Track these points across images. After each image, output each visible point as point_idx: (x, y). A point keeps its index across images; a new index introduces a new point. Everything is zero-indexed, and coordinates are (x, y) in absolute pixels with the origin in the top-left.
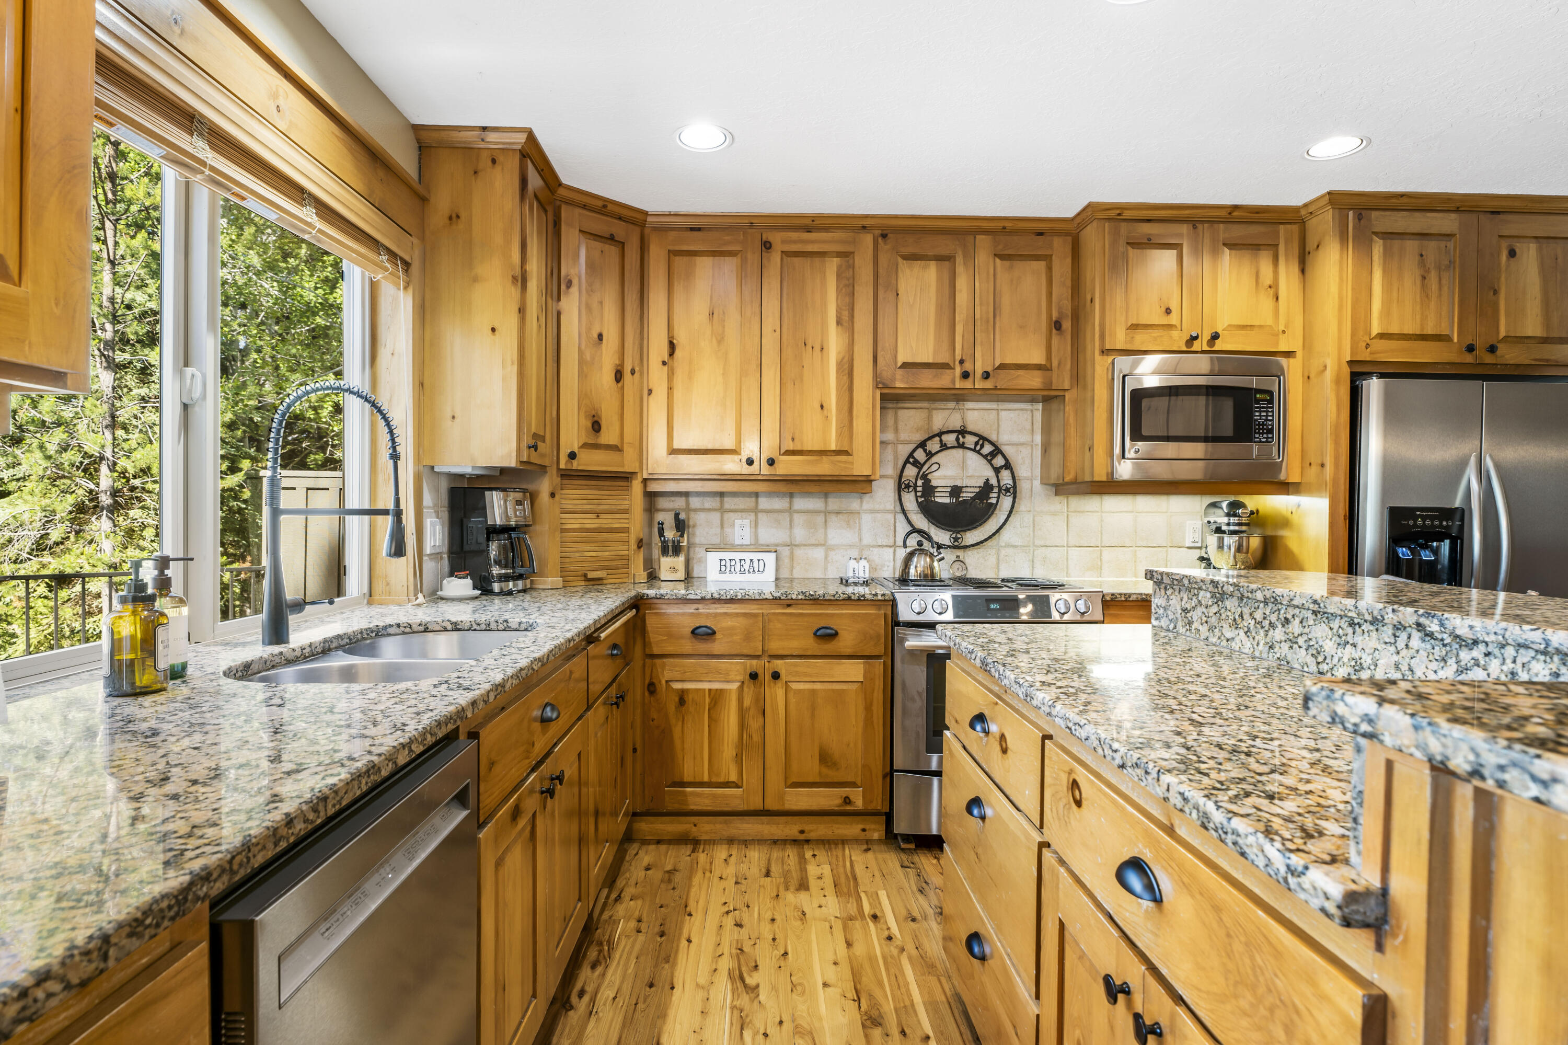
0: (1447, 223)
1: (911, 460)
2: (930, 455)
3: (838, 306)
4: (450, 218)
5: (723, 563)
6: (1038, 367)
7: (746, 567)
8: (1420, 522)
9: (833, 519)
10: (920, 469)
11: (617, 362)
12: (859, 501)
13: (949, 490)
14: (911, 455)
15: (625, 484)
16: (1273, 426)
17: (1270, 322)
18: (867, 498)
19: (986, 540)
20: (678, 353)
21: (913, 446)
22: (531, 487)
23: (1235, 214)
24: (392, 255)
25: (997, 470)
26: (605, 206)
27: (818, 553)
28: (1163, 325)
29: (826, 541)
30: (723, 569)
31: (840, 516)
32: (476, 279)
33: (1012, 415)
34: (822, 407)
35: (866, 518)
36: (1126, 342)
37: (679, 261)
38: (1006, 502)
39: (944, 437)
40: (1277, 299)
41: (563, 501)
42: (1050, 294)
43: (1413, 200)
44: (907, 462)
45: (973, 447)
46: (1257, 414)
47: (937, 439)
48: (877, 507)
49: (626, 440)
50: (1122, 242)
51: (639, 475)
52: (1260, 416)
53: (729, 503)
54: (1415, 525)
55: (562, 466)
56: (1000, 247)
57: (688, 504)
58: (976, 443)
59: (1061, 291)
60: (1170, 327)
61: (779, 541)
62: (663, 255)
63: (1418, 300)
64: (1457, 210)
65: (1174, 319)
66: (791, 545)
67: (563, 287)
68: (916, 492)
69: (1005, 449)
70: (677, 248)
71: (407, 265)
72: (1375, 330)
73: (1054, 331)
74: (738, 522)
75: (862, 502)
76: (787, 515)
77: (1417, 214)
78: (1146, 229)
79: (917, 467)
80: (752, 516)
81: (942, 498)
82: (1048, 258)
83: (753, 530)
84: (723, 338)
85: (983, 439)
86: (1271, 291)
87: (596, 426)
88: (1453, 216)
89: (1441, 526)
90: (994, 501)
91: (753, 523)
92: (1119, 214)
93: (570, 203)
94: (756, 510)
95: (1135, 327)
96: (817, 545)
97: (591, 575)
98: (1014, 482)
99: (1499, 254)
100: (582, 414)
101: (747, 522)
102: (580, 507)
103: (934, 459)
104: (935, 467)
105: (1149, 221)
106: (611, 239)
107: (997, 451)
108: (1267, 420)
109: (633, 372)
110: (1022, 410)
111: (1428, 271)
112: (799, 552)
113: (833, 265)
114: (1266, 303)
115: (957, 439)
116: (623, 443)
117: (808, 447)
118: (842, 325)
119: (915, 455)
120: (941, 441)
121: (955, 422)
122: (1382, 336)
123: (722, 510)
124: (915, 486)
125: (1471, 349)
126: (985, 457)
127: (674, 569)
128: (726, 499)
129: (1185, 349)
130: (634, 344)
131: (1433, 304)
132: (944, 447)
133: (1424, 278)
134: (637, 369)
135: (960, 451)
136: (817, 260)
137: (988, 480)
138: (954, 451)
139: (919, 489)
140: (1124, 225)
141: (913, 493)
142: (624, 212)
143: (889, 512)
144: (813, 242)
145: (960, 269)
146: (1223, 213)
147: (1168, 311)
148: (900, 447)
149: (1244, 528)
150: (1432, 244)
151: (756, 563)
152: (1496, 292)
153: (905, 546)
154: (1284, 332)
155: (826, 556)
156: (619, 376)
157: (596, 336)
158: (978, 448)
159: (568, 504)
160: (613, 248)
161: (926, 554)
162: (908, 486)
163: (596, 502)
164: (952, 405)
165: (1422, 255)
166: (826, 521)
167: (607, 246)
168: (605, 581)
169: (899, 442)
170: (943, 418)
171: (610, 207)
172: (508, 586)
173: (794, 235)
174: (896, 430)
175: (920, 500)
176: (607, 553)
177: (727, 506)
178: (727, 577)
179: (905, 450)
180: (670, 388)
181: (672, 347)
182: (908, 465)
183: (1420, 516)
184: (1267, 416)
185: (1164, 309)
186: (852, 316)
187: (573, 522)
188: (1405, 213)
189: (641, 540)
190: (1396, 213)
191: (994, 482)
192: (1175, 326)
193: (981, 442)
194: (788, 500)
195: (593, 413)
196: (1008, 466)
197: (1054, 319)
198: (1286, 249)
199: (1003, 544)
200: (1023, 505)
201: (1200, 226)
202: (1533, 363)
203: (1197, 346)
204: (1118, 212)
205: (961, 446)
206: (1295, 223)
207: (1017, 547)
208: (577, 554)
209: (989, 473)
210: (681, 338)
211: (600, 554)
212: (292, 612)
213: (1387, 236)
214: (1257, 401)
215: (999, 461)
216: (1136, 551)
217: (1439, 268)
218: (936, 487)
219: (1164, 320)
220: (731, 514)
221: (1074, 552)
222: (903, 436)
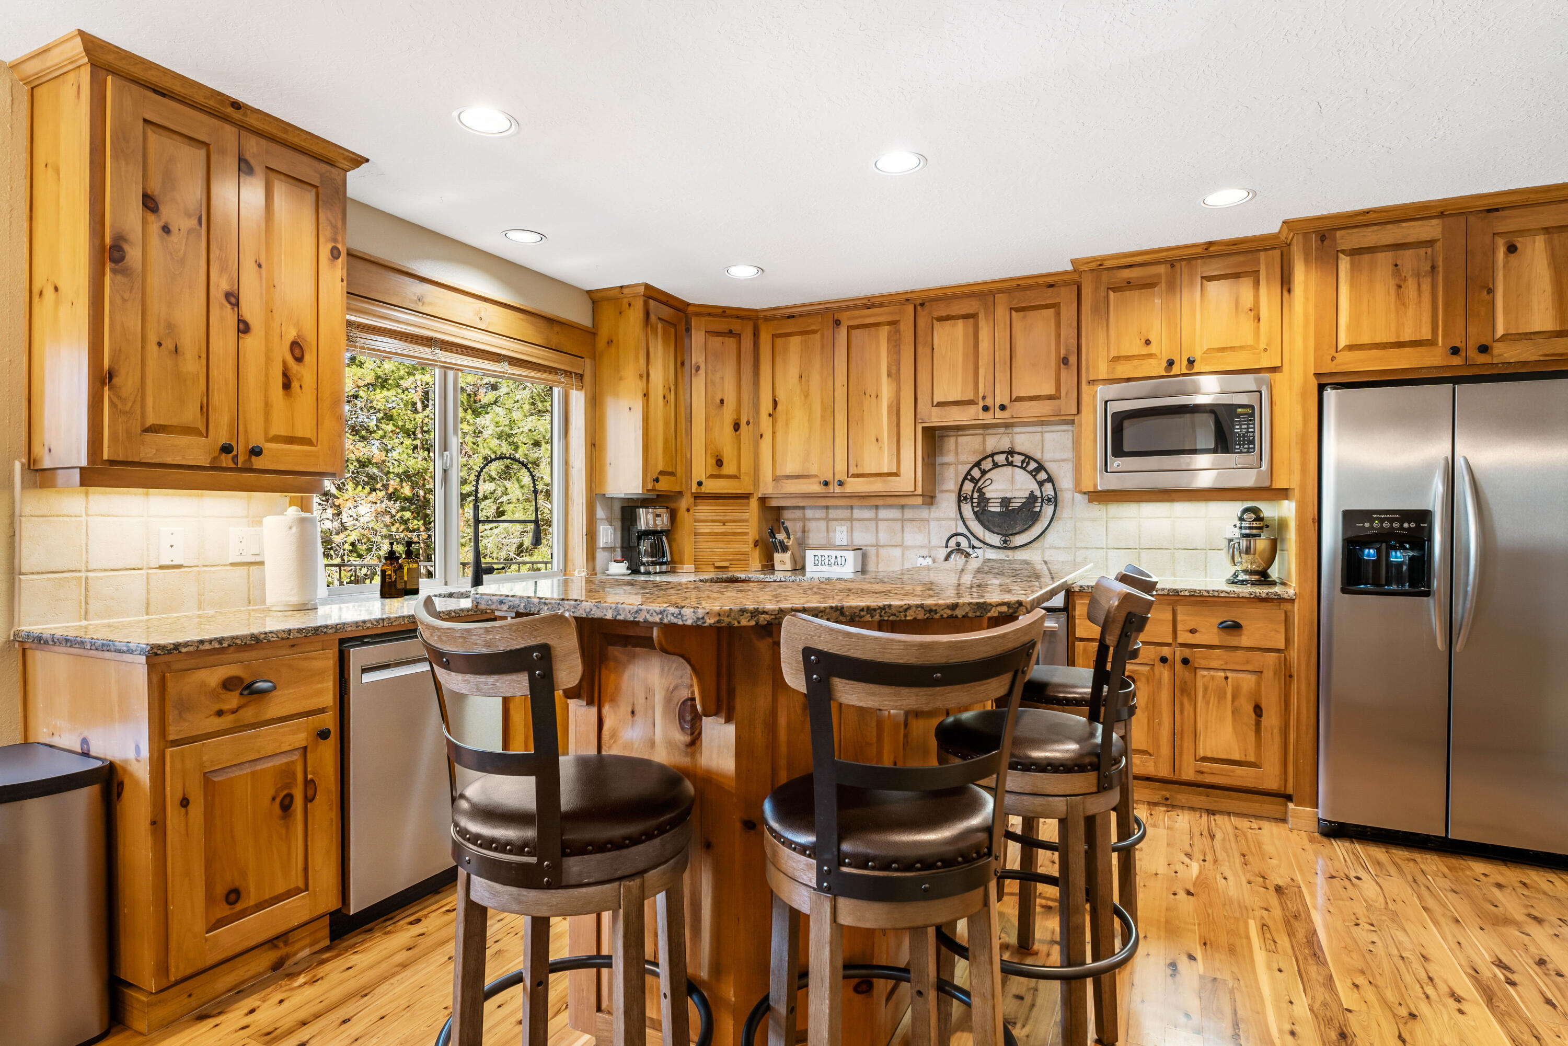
0: (1430, 230)
1: (969, 477)
2: (984, 473)
3: (888, 362)
4: (608, 343)
5: (817, 558)
6: (1050, 397)
7: (832, 561)
8: (1376, 524)
9: (908, 525)
10: (976, 484)
11: (735, 417)
12: (927, 511)
13: (1000, 500)
14: (969, 473)
15: (747, 501)
16: (1254, 437)
17: (1250, 342)
18: (933, 509)
19: (1031, 542)
20: (779, 407)
21: (970, 466)
22: (672, 505)
23: (1211, 249)
24: (568, 373)
25: (1041, 484)
26: (724, 312)
27: (897, 552)
28: (1143, 355)
29: (903, 543)
30: (817, 562)
31: (914, 523)
32: (621, 379)
33: (1054, 435)
34: (877, 440)
35: (933, 524)
36: (1108, 373)
37: (779, 341)
38: (1049, 510)
39: (996, 458)
40: (1259, 320)
41: (697, 514)
42: (1058, 336)
43: (1383, 214)
44: (965, 478)
45: (1019, 464)
46: (1238, 427)
47: (990, 459)
48: (942, 516)
49: (743, 471)
50: (1103, 288)
51: (755, 495)
52: (1241, 428)
53: (833, 514)
54: (1372, 527)
55: (694, 490)
56: (1015, 301)
57: (804, 515)
58: (1023, 462)
59: (1068, 332)
60: (1150, 356)
61: (869, 543)
62: (769, 337)
63: (1393, 307)
64: (1442, 215)
65: (1153, 349)
66: (877, 546)
67: (693, 371)
68: (972, 503)
69: (1048, 466)
70: (778, 332)
71: (581, 377)
72: (1342, 343)
73: (1062, 366)
74: (838, 528)
75: (930, 512)
76: (874, 523)
77: (1390, 226)
78: (1126, 274)
79: (973, 482)
80: (849, 524)
81: (995, 508)
82: (1056, 306)
83: (849, 534)
84: (808, 394)
85: (1028, 458)
86: (1252, 314)
87: (719, 463)
88: (1435, 222)
89: (1401, 528)
90: (1038, 509)
91: (849, 529)
92: (1100, 265)
93: (698, 314)
94: (851, 519)
95: (1117, 359)
96: (896, 546)
97: (717, 564)
98: (1055, 493)
99: (1494, 252)
100: (709, 455)
101: (844, 528)
102: (710, 518)
103: (988, 476)
104: (988, 482)
105: (1130, 266)
106: (730, 333)
107: (1041, 467)
108: (1248, 432)
109: (748, 423)
110: (1064, 431)
111: (1405, 279)
112: (883, 552)
113: (884, 332)
114: (1246, 325)
115: (1007, 459)
116: (740, 473)
117: (867, 471)
118: (891, 377)
119: (972, 473)
120: (993, 461)
121: (1005, 444)
122: (1351, 347)
123: (827, 519)
124: (972, 498)
125: (1455, 351)
126: (1030, 473)
127: (783, 562)
128: (830, 511)
129: (1164, 374)
130: (749, 403)
131: (1411, 312)
132: (996, 465)
133: (1399, 287)
134: (751, 421)
135: (1010, 468)
136: (873, 329)
137: (1032, 492)
138: (1004, 468)
139: (975, 500)
140: (1105, 274)
141: (970, 504)
142: (739, 313)
143: (951, 519)
144: (869, 316)
145: (982, 323)
146: (1199, 250)
147: (1148, 342)
148: (960, 467)
149: (1254, 532)
150: (1409, 253)
151: (839, 558)
152: (1491, 291)
153: (947, 547)
154: (1265, 350)
155: (903, 555)
156: (737, 427)
157: (718, 401)
158: (1024, 465)
159: (700, 516)
160: (732, 339)
161: (962, 553)
162: (966, 498)
163: (722, 514)
164: (1002, 430)
165: (1396, 265)
166: (903, 527)
167: (727, 339)
168: (730, 569)
169: (957, 463)
170: (994, 442)
171: (728, 311)
172: (656, 569)
173: (856, 313)
174: (957, 454)
175: (976, 509)
176: (732, 550)
177: (831, 516)
178: (819, 568)
179: (964, 469)
180: (774, 433)
181: (775, 403)
182: (967, 482)
183: (1377, 519)
184: (1248, 428)
185: (1143, 341)
186: (899, 370)
187: (704, 528)
188: (1375, 228)
189: (757, 541)
190: (1365, 229)
191: (1038, 494)
192: (1155, 355)
193: (1027, 460)
194: (874, 511)
195: (717, 454)
196: (1050, 479)
197: (1062, 356)
198: (1267, 274)
199: (1048, 546)
200: (1065, 512)
201: (1178, 265)
202: (1542, 358)
203: (1175, 370)
204: (1099, 263)
205: (1011, 464)
206: (1275, 248)
207: (1060, 548)
208: (708, 550)
209: (1034, 486)
210: (781, 397)
211: (726, 550)
212: (485, 574)
213: (1354, 253)
214: (1238, 416)
215: (1042, 476)
216: (1174, 553)
217: (1418, 275)
218: (990, 499)
219: (1146, 350)
220: (834, 523)
221: (1112, 553)
222: (963, 457)
